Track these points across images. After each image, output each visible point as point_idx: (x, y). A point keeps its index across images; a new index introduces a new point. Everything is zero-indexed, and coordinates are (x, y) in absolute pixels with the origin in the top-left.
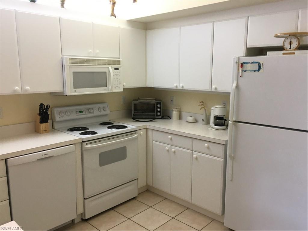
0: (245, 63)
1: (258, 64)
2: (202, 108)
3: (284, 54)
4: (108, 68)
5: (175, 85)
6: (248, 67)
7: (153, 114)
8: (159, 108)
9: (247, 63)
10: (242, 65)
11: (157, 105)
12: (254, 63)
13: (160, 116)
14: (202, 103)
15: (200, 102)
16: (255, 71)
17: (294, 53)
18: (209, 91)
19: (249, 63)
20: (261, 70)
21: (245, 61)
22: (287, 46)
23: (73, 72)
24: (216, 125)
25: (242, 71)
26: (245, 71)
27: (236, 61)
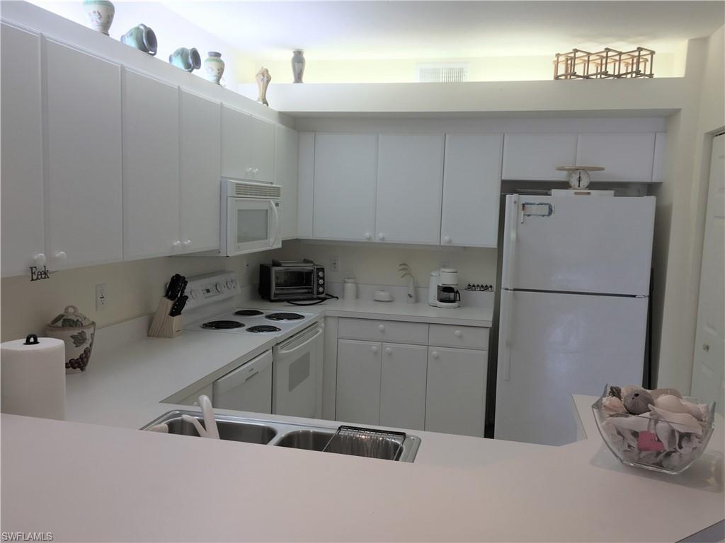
0: (527, 204)
1: (548, 206)
2: (405, 275)
3: (576, 193)
4: (269, 202)
5: (367, 234)
6: (533, 210)
7: (306, 291)
8: (321, 278)
9: (531, 204)
10: (523, 205)
11: (318, 273)
12: (541, 204)
13: (323, 293)
14: (403, 267)
15: (400, 265)
16: (543, 216)
17: (589, 193)
18: (436, 246)
19: (534, 204)
20: (553, 215)
21: (528, 202)
22: (574, 182)
23: (239, 210)
24: (442, 301)
25: (524, 215)
26: (529, 215)
27: (513, 201)
